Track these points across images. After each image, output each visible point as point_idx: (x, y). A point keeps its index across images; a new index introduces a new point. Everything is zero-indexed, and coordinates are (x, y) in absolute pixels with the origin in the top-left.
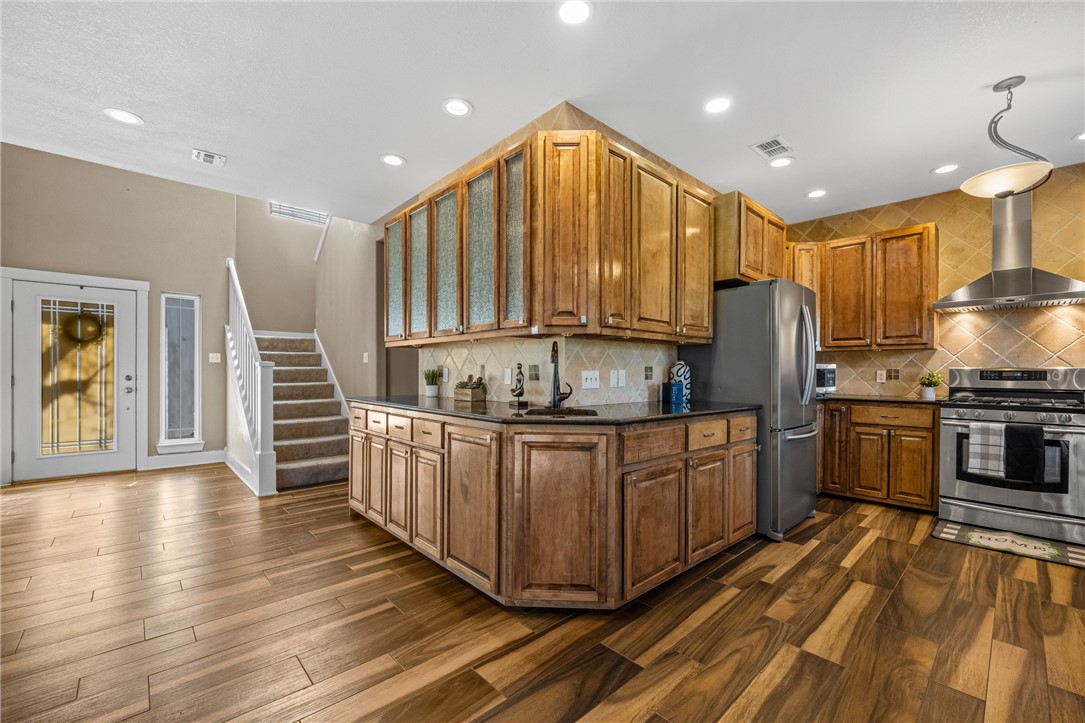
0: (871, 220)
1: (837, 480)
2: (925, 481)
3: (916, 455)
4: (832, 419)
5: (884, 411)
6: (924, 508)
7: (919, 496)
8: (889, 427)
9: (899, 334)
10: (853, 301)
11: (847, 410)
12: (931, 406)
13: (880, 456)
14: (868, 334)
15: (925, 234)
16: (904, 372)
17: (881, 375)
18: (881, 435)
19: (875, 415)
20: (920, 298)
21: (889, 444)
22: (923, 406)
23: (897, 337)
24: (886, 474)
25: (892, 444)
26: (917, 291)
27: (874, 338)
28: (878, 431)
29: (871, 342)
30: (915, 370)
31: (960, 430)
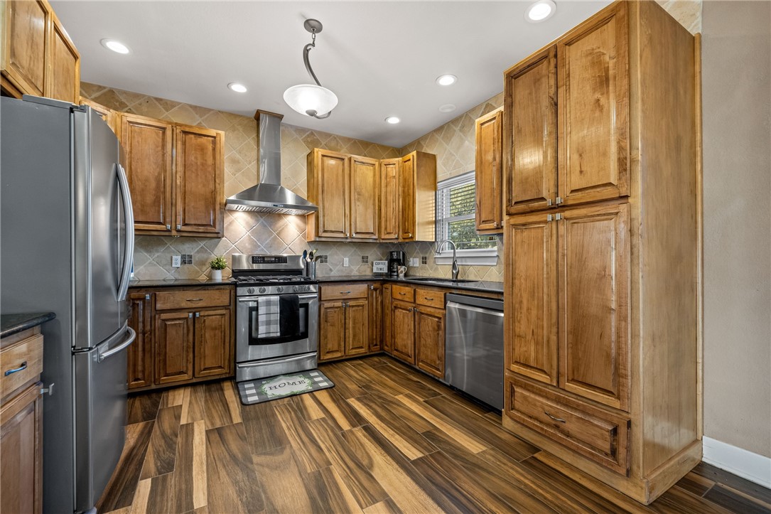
0: (167, 111)
1: (140, 376)
2: (224, 352)
3: (217, 332)
4: (134, 309)
5: (190, 294)
6: (224, 376)
7: (220, 367)
8: (194, 310)
9: (197, 223)
10: (153, 185)
11: (151, 297)
12: (227, 287)
13: (185, 339)
14: (168, 220)
15: (218, 139)
16: (196, 258)
17: (176, 260)
18: (186, 319)
19: (181, 299)
20: (214, 193)
21: (194, 326)
22: (222, 287)
23: (195, 225)
24: (191, 355)
25: (197, 326)
26: (211, 186)
27: (174, 224)
28: (184, 315)
29: (171, 228)
30: (205, 256)
31: (251, 304)
